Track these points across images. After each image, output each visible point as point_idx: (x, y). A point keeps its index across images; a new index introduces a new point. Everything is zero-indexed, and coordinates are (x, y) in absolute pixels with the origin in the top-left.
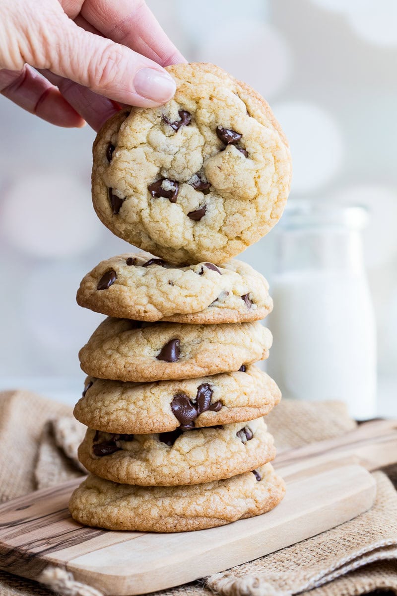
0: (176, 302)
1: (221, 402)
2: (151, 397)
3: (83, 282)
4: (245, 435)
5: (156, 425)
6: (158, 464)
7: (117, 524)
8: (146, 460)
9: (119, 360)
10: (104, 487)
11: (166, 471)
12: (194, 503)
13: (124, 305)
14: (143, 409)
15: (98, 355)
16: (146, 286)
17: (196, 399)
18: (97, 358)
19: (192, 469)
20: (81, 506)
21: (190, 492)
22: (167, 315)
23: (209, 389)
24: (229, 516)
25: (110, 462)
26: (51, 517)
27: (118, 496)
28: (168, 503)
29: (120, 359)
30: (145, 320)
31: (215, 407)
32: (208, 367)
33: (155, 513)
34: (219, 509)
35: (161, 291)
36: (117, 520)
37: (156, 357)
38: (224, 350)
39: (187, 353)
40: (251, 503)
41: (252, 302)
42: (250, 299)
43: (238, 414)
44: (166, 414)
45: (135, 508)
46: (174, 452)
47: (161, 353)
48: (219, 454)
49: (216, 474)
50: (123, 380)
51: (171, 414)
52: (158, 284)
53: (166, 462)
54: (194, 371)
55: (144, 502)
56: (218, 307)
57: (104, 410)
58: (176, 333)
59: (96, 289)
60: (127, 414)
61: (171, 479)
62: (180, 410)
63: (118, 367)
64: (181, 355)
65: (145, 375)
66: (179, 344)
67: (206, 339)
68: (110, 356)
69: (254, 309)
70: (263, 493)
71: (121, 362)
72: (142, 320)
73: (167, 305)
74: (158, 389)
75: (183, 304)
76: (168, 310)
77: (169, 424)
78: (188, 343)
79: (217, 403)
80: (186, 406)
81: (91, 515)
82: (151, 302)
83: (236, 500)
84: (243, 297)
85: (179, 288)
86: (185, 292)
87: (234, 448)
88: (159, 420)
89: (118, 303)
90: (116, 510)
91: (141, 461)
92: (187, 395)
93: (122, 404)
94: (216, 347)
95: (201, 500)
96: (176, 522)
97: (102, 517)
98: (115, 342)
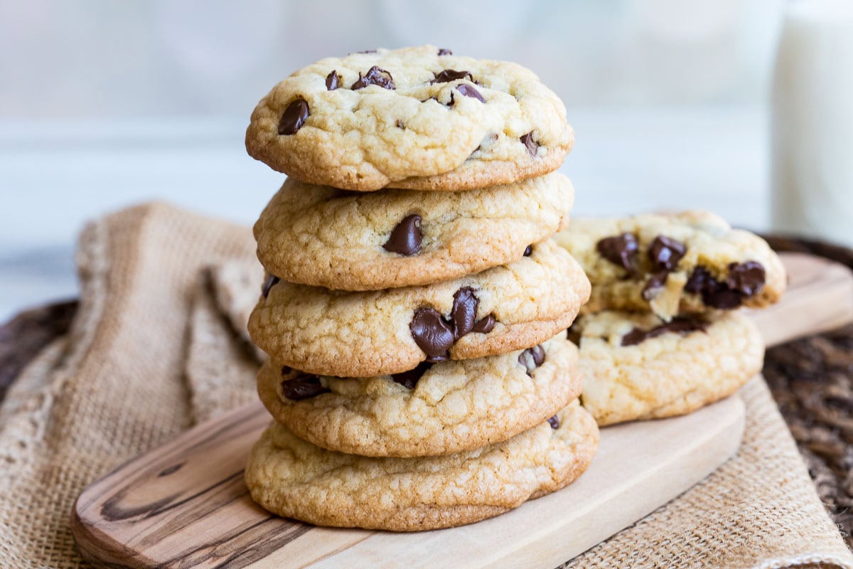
0: (410, 158)
1: (493, 315)
2: (376, 314)
3: (255, 117)
4: (532, 357)
5: (386, 363)
6: (392, 423)
7: (325, 517)
8: (371, 415)
9: (321, 255)
10: (302, 451)
11: (404, 434)
12: (452, 483)
13: (323, 166)
14: (364, 336)
15: (286, 243)
16: (360, 130)
17: (452, 314)
18: (284, 246)
19: (448, 431)
20: (266, 483)
21: (445, 464)
22: (396, 180)
23: (472, 296)
24: (509, 500)
25: (311, 415)
26: (218, 493)
27: (325, 467)
28: (408, 484)
29: (323, 252)
30: (360, 189)
31: (483, 325)
32: (470, 262)
33: (387, 501)
34: (493, 492)
35: (384, 140)
36: (325, 511)
37: (384, 246)
38: (495, 230)
39: (435, 239)
40: (543, 474)
41: (538, 144)
42: (535, 140)
43: (522, 337)
44: (402, 343)
45: (354, 492)
46: (417, 403)
47: (390, 239)
48: (490, 401)
49: (487, 436)
50: (328, 286)
51: (411, 342)
52: (378, 126)
53: (403, 420)
54: (448, 272)
55: (370, 481)
56: (481, 159)
57: (299, 335)
58: (416, 205)
59: (276, 132)
60: (338, 344)
61: (413, 447)
62: (425, 333)
63: (320, 265)
64: (425, 242)
65: (366, 281)
66: (420, 222)
67: (465, 212)
68: (307, 245)
69: (541, 157)
70: (562, 456)
71: (325, 258)
72: (355, 189)
73: (396, 164)
74: (387, 301)
75: (421, 162)
76: (397, 173)
77: (407, 361)
78: (435, 220)
79: (486, 319)
80: (435, 328)
81: (283, 499)
82: (368, 158)
83: (520, 471)
84: (523, 139)
85: (414, 133)
86: (424, 141)
87: (516, 388)
88: (391, 354)
89: (313, 160)
90: (323, 495)
91: (362, 415)
92: (437, 309)
93: (328, 326)
94: (482, 228)
95: (464, 478)
96: (423, 515)
97: (300, 504)
98: (313, 221)
